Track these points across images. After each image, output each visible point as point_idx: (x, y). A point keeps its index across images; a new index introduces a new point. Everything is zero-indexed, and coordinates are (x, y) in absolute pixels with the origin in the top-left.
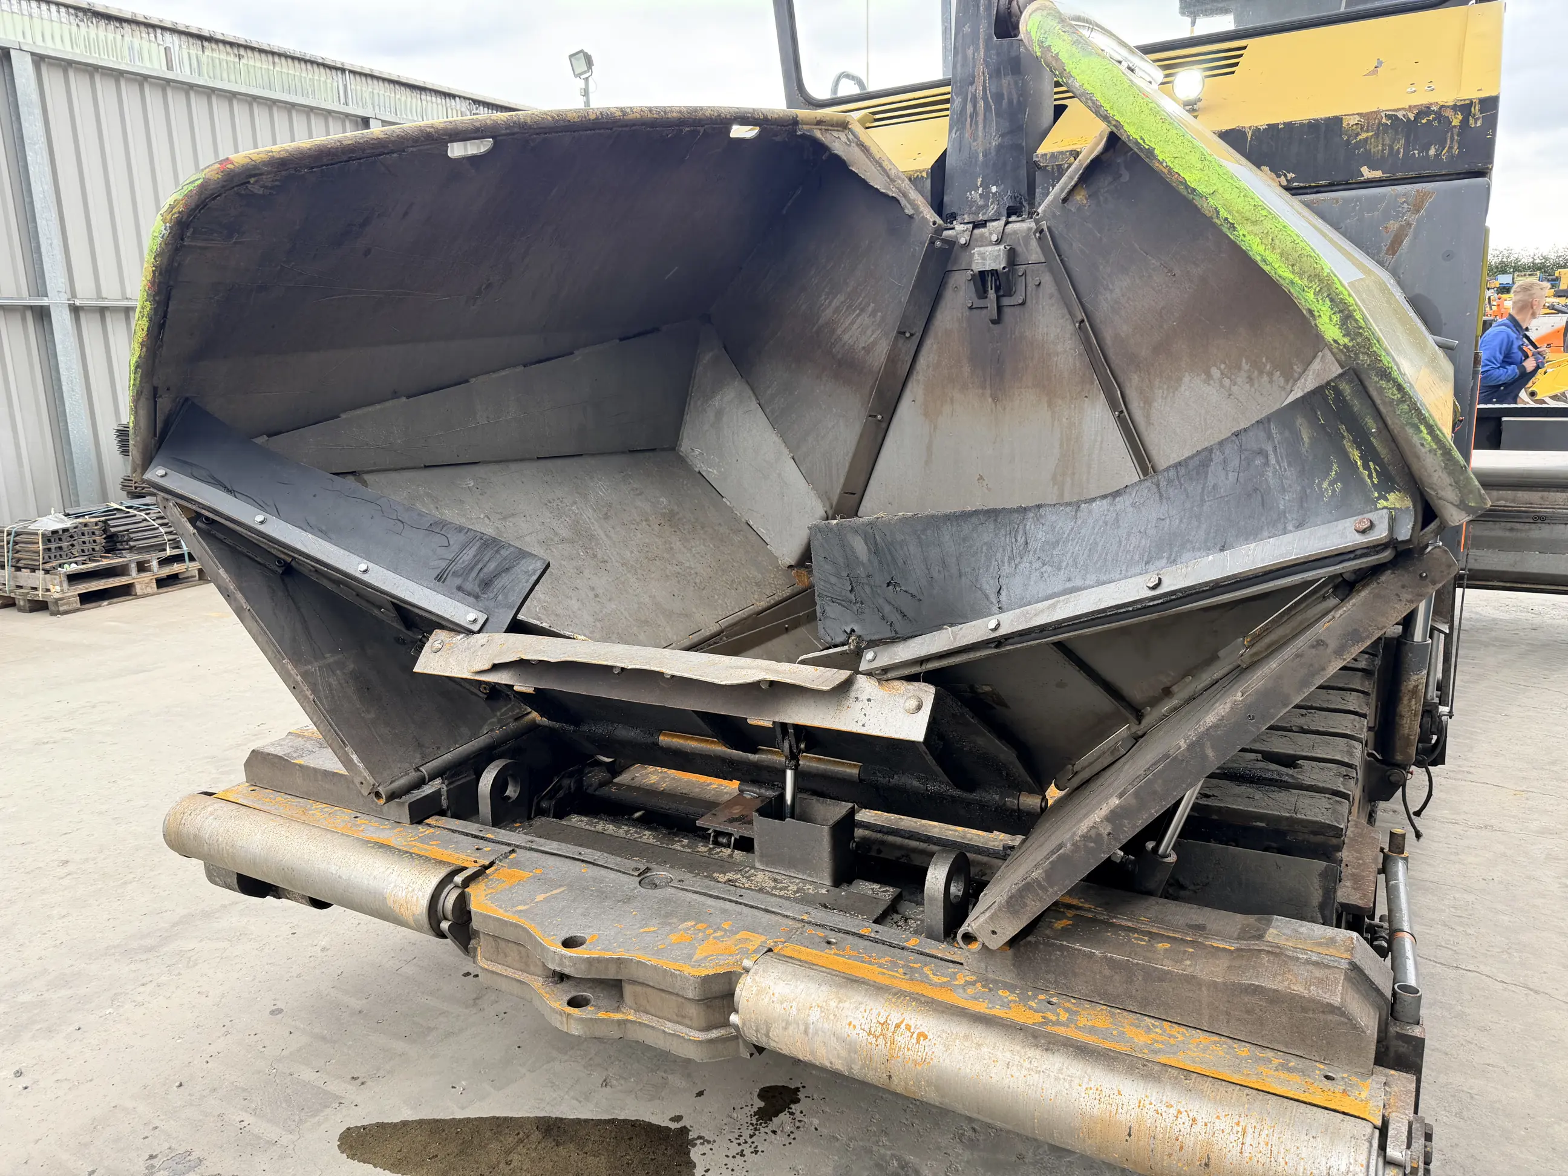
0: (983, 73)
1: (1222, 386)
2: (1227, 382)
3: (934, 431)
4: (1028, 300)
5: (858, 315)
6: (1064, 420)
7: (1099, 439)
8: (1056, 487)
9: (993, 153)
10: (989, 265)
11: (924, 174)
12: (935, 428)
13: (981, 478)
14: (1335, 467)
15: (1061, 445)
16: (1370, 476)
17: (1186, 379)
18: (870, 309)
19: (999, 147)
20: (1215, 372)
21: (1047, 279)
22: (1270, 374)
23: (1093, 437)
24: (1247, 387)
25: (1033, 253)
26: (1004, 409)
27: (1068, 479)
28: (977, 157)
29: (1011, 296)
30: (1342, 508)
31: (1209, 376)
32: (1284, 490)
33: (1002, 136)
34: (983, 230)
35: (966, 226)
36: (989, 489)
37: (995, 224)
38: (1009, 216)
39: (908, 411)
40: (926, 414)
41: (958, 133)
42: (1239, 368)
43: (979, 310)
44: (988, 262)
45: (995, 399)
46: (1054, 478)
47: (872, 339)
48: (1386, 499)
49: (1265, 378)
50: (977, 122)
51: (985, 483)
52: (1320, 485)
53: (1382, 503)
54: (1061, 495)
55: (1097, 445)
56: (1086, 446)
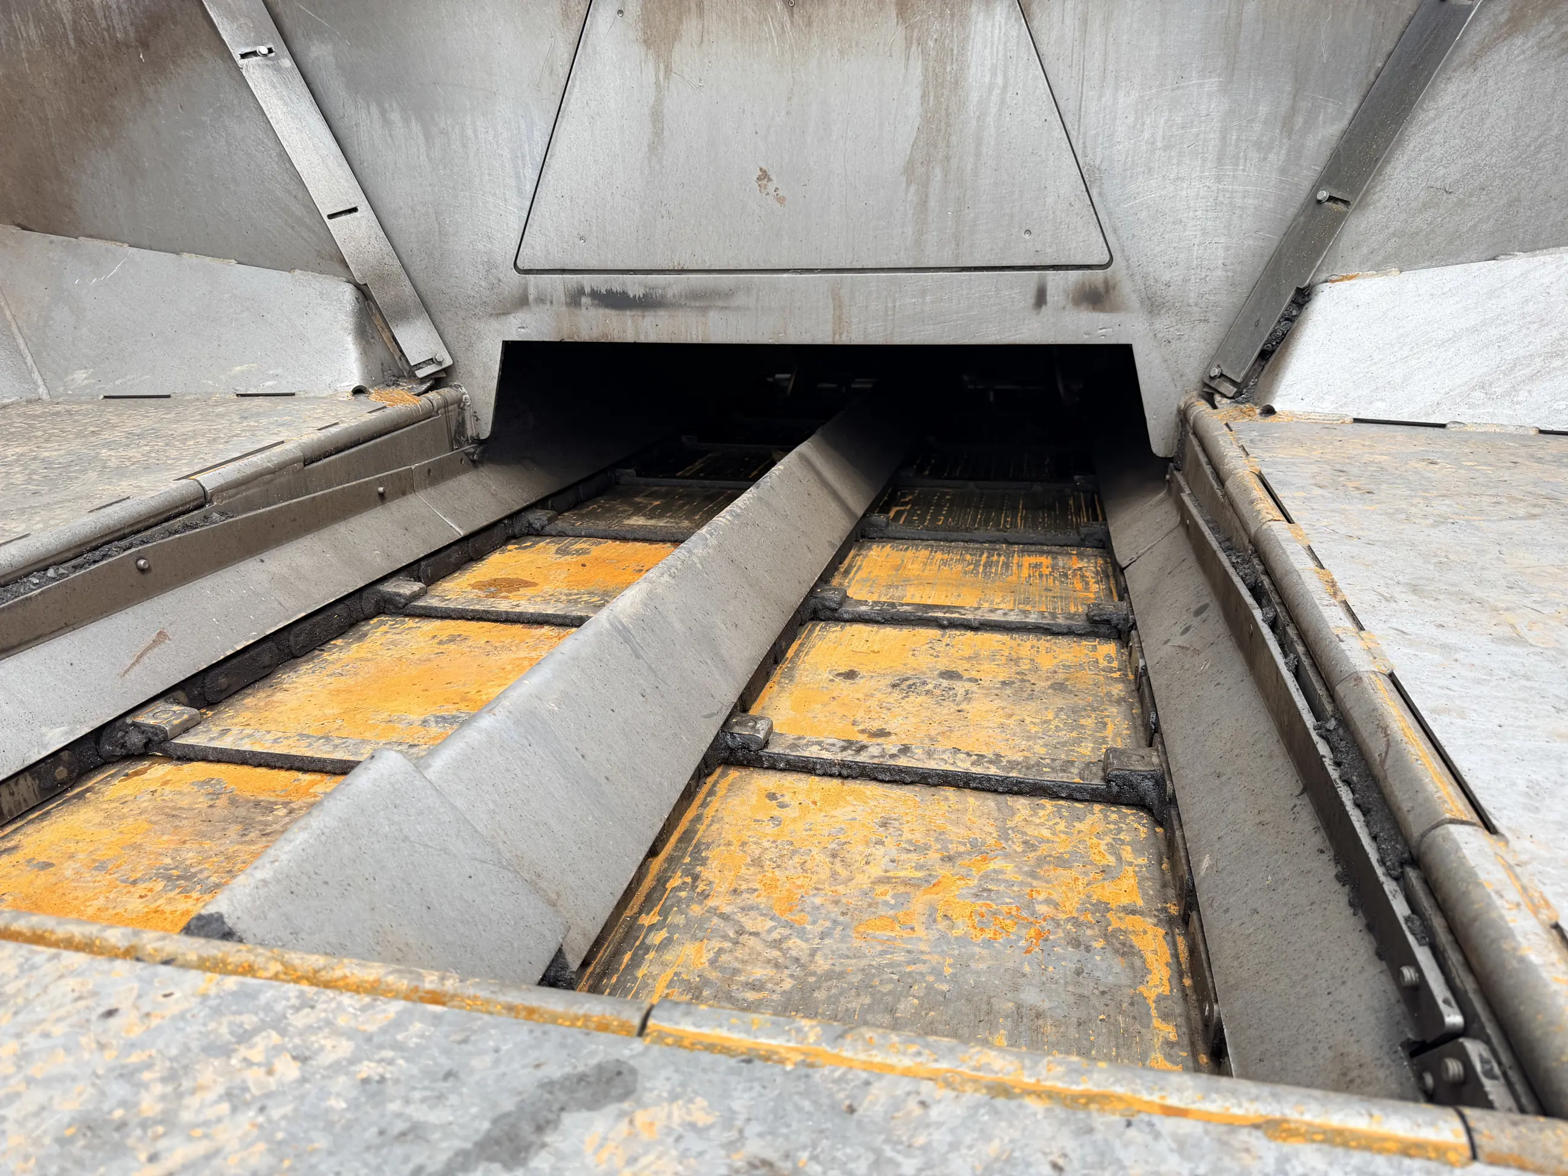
3: (667, 76)
6: (931, 44)
7: (1000, 80)
8: (913, 188)
12: (668, 70)
13: (764, 176)
15: (924, 96)
23: (987, 79)
26: (809, 24)
27: (938, 172)
36: (781, 200)
39: (609, 34)
40: (647, 43)
46: (909, 169)
51: (771, 188)
54: (923, 203)
55: (996, 92)
56: (974, 97)
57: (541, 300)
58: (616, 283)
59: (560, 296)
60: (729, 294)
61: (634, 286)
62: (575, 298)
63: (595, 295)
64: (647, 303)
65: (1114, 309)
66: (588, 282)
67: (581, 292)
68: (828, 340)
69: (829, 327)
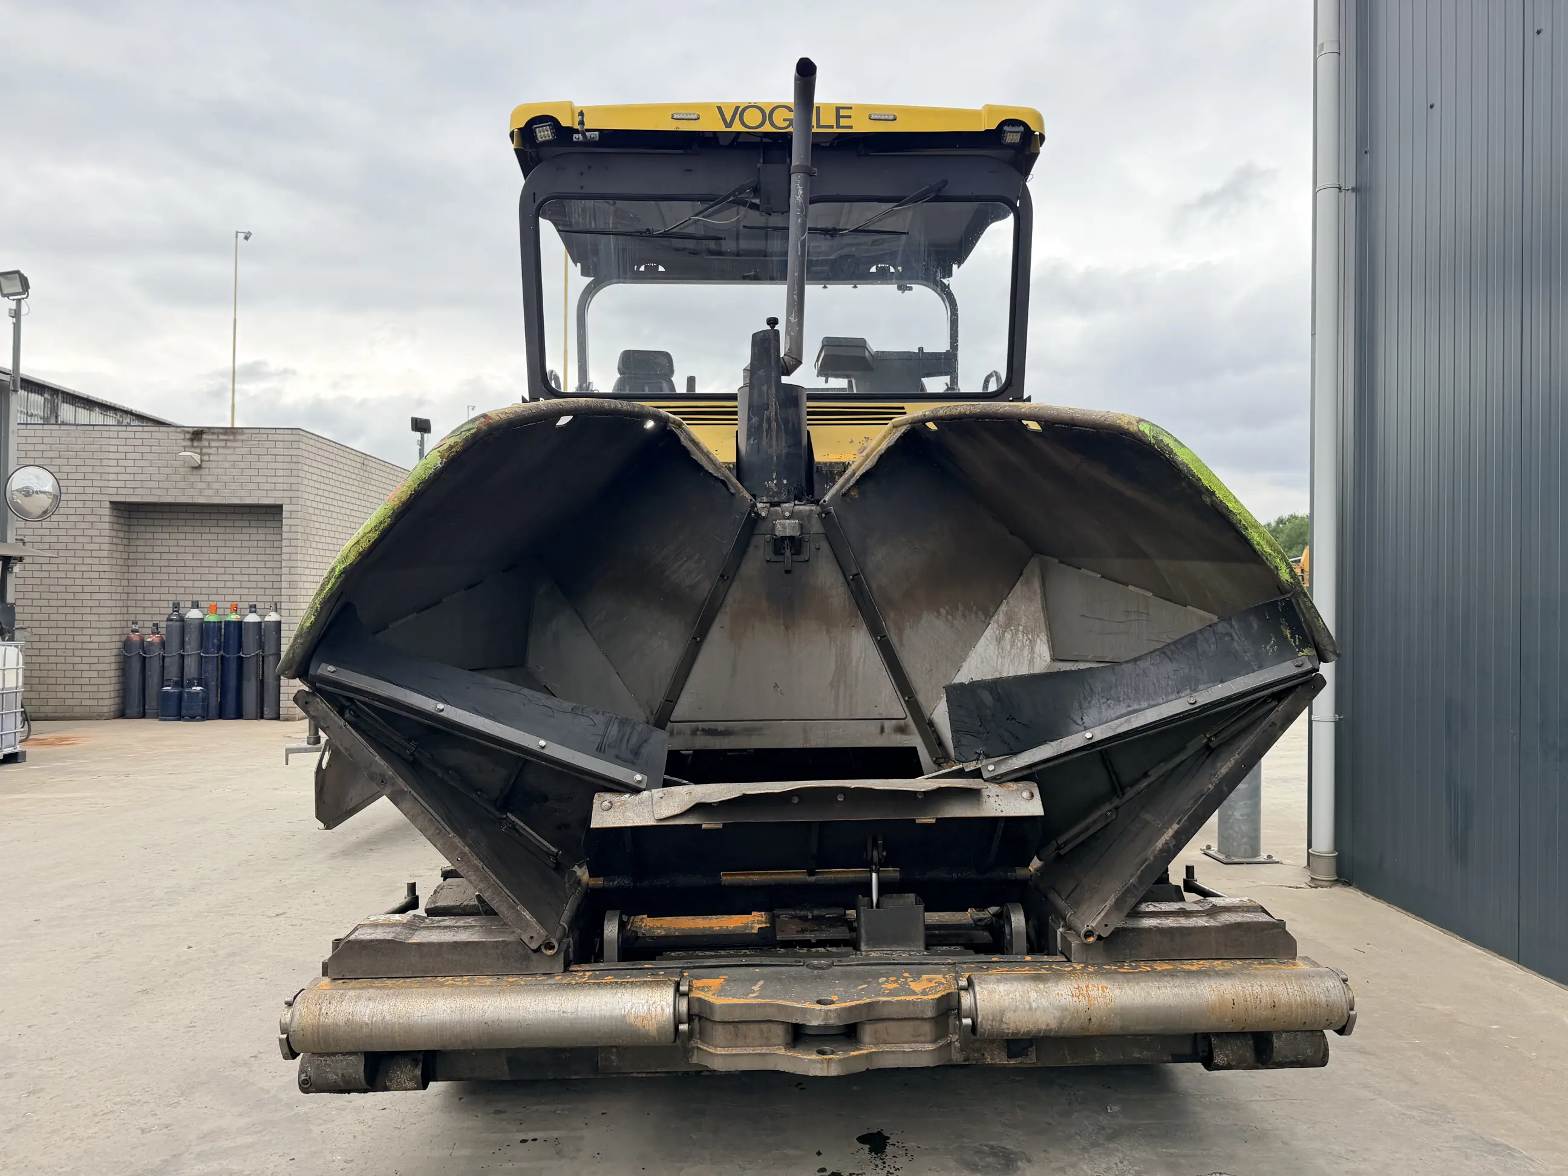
0: (775, 404)
1: (947, 620)
2: (950, 617)
3: (738, 651)
4: (811, 559)
5: (686, 561)
6: (838, 642)
7: (863, 655)
8: (833, 691)
9: (784, 458)
10: (788, 533)
11: (731, 466)
12: (739, 648)
13: (776, 686)
14: (1273, 639)
15: (837, 661)
16: (1295, 642)
17: (925, 615)
18: (696, 557)
19: (788, 455)
20: (943, 611)
21: (825, 546)
22: (976, 613)
23: (859, 656)
24: (963, 621)
25: (816, 527)
26: (794, 634)
27: (842, 686)
28: (773, 458)
29: (799, 554)
30: (1280, 658)
31: (939, 614)
32: (1245, 652)
33: (789, 447)
34: (777, 508)
35: (764, 505)
36: (782, 694)
37: (786, 505)
38: (795, 499)
39: (717, 635)
40: (732, 637)
41: (756, 441)
42: (957, 609)
43: (774, 563)
44: (788, 531)
45: (787, 628)
46: (831, 685)
47: (696, 580)
48: (1303, 652)
49: (973, 616)
50: (771, 436)
51: (779, 690)
52: (1265, 648)
53: (1301, 654)
54: (837, 696)
55: (862, 660)
56: (854, 661)
57: (679, 733)
58: (712, 725)
59: (688, 732)
60: (761, 729)
61: (720, 726)
62: (694, 732)
63: (703, 730)
64: (726, 733)
65: (909, 734)
66: (701, 725)
67: (698, 729)
68: (802, 747)
69: (802, 741)
